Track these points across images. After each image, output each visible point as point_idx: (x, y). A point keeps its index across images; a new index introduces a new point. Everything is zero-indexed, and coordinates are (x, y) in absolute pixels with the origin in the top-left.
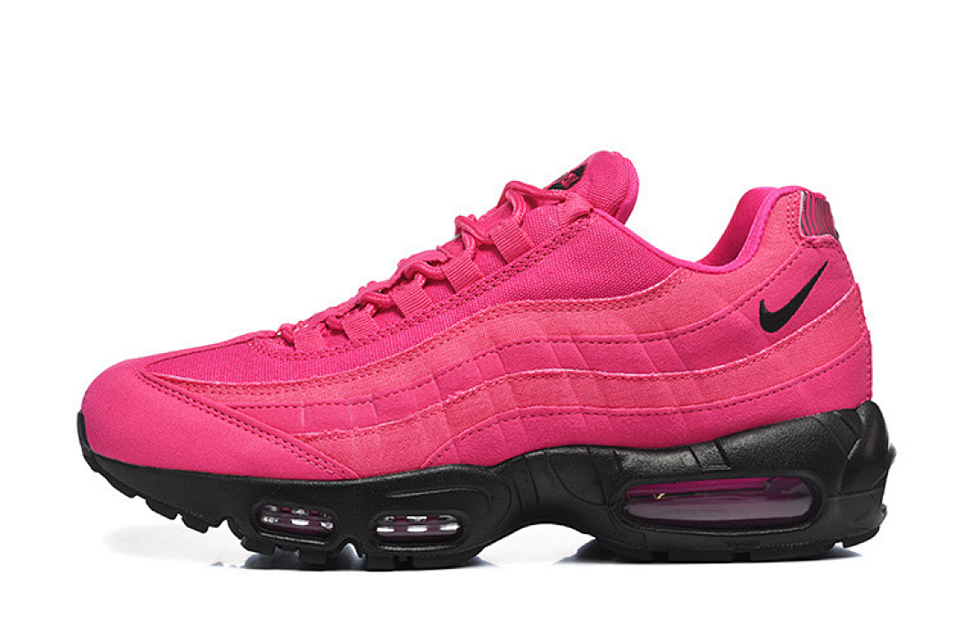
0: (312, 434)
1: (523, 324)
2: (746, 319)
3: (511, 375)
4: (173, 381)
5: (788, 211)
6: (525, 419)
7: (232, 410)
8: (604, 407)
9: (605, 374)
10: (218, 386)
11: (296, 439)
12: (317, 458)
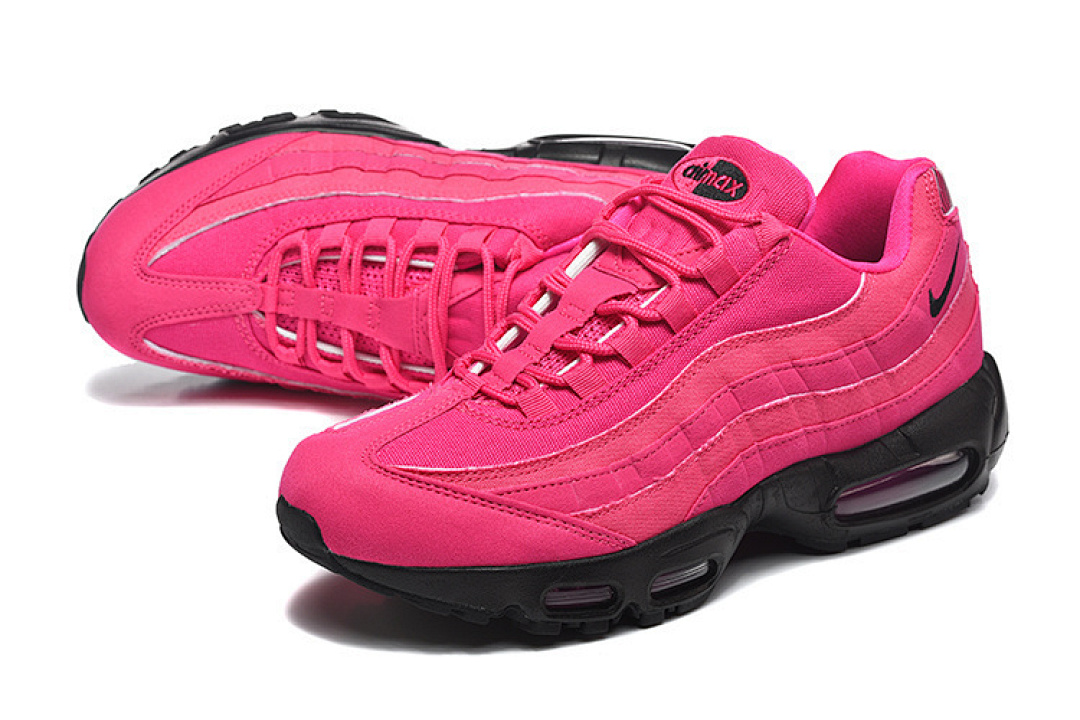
0: (590, 510)
1: (747, 358)
2: (921, 313)
3: (748, 412)
4: (422, 473)
5: (927, 192)
6: (763, 453)
7: (498, 496)
8: (820, 423)
9: (823, 393)
10: (475, 472)
11: (575, 518)
12: (600, 534)
